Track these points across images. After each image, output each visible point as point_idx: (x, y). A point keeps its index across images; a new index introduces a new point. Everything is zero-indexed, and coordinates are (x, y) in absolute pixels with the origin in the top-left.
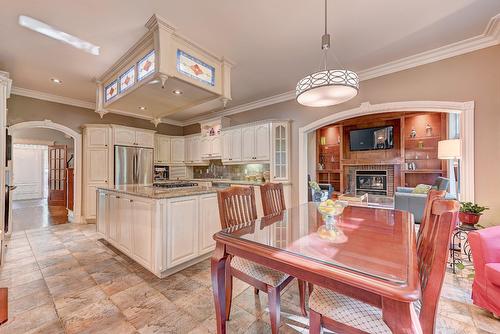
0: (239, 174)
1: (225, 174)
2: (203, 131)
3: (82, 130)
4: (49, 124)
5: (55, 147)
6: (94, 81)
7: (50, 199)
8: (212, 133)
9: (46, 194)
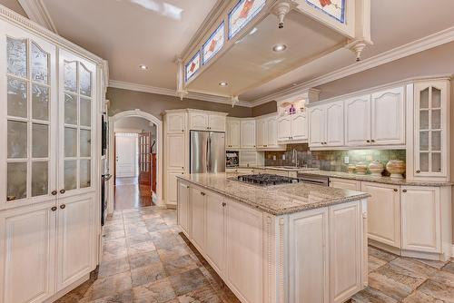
0: (332, 163)
1: (310, 162)
2: (281, 109)
3: (163, 117)
4: (138, 113)
5: (143, 134)
6: (175, 60)
7: (139, 177)
8: (292, 110)
9: (137, 174)
